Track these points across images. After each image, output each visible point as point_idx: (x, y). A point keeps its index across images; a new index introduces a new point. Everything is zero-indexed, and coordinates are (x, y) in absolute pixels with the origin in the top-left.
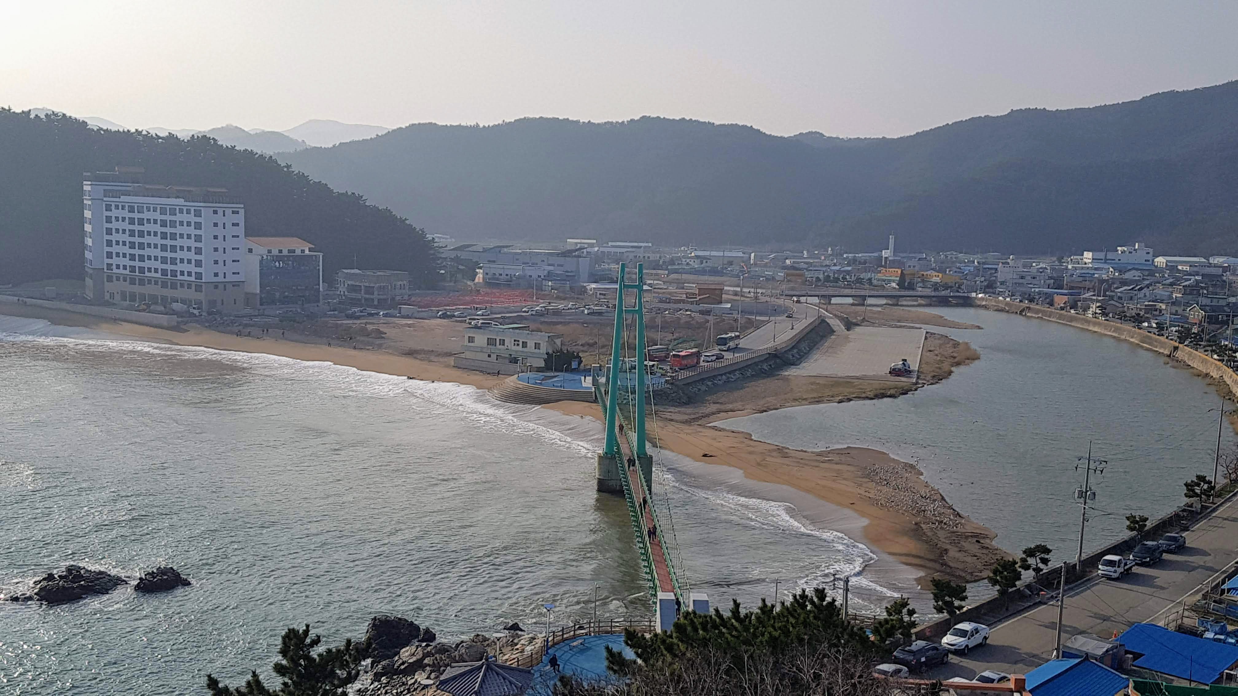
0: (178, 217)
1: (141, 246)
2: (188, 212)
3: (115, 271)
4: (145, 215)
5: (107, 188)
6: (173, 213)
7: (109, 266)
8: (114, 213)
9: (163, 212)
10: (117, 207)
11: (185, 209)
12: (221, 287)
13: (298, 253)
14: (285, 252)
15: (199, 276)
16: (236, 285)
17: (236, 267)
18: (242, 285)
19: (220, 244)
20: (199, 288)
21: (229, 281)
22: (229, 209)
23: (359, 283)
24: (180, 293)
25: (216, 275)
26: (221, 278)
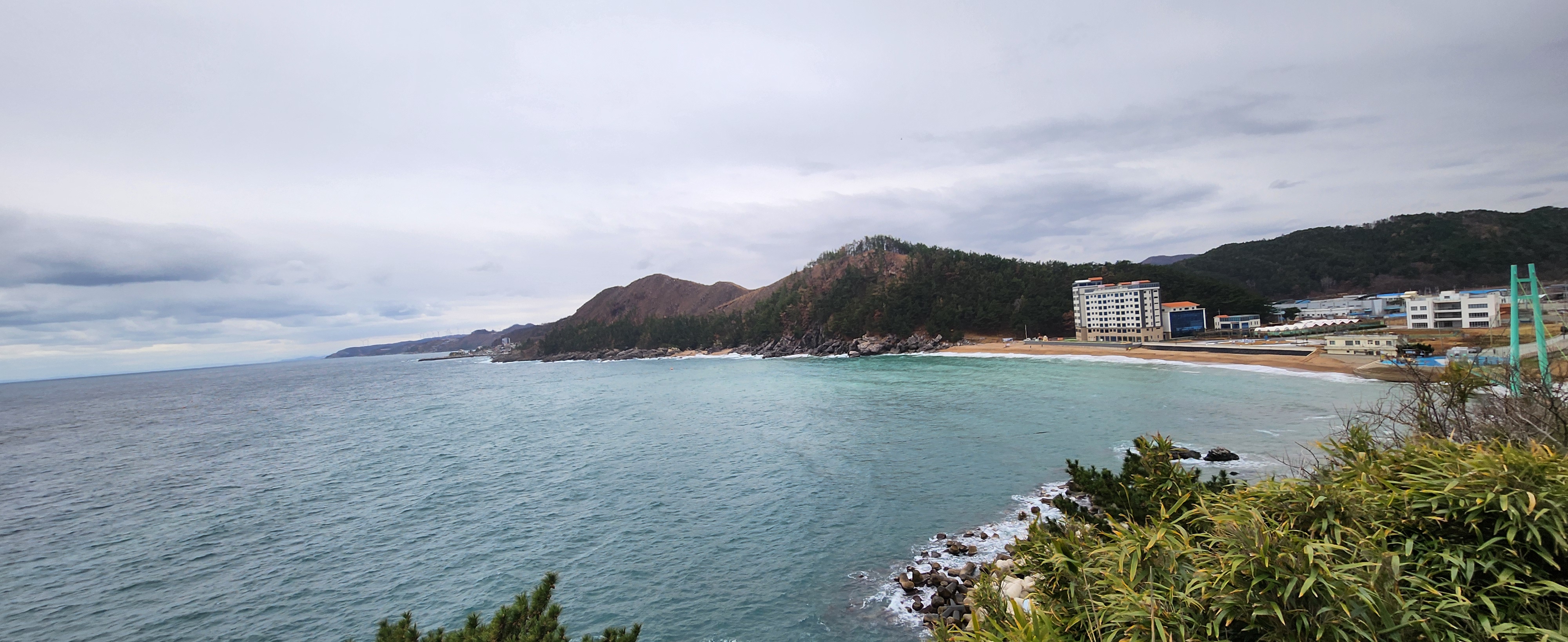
1: (1106, 314)
3: (1092, 327)
4: (1108, 298)
5: (1085, 289)
6: (1122, 295)
7: (1089, 325)
8: (1090, 300)
9: (1117, 295)
10: (1091, 297)
11: (1128, 292)
12: (1150, 329)
13: (1190, 309)
14: (1183, 310)
15: (1138, 325)
16: (1158, 328)
17: (1158, 319)
18: (1161, 328)
19: (1148, 308)
20: (1139, 331)
21: (1155, 326)
22: (1152, 290)
23: (1228, 323)
24: (1129, 334)
25: (1148, 324)
26: (1150, 325)
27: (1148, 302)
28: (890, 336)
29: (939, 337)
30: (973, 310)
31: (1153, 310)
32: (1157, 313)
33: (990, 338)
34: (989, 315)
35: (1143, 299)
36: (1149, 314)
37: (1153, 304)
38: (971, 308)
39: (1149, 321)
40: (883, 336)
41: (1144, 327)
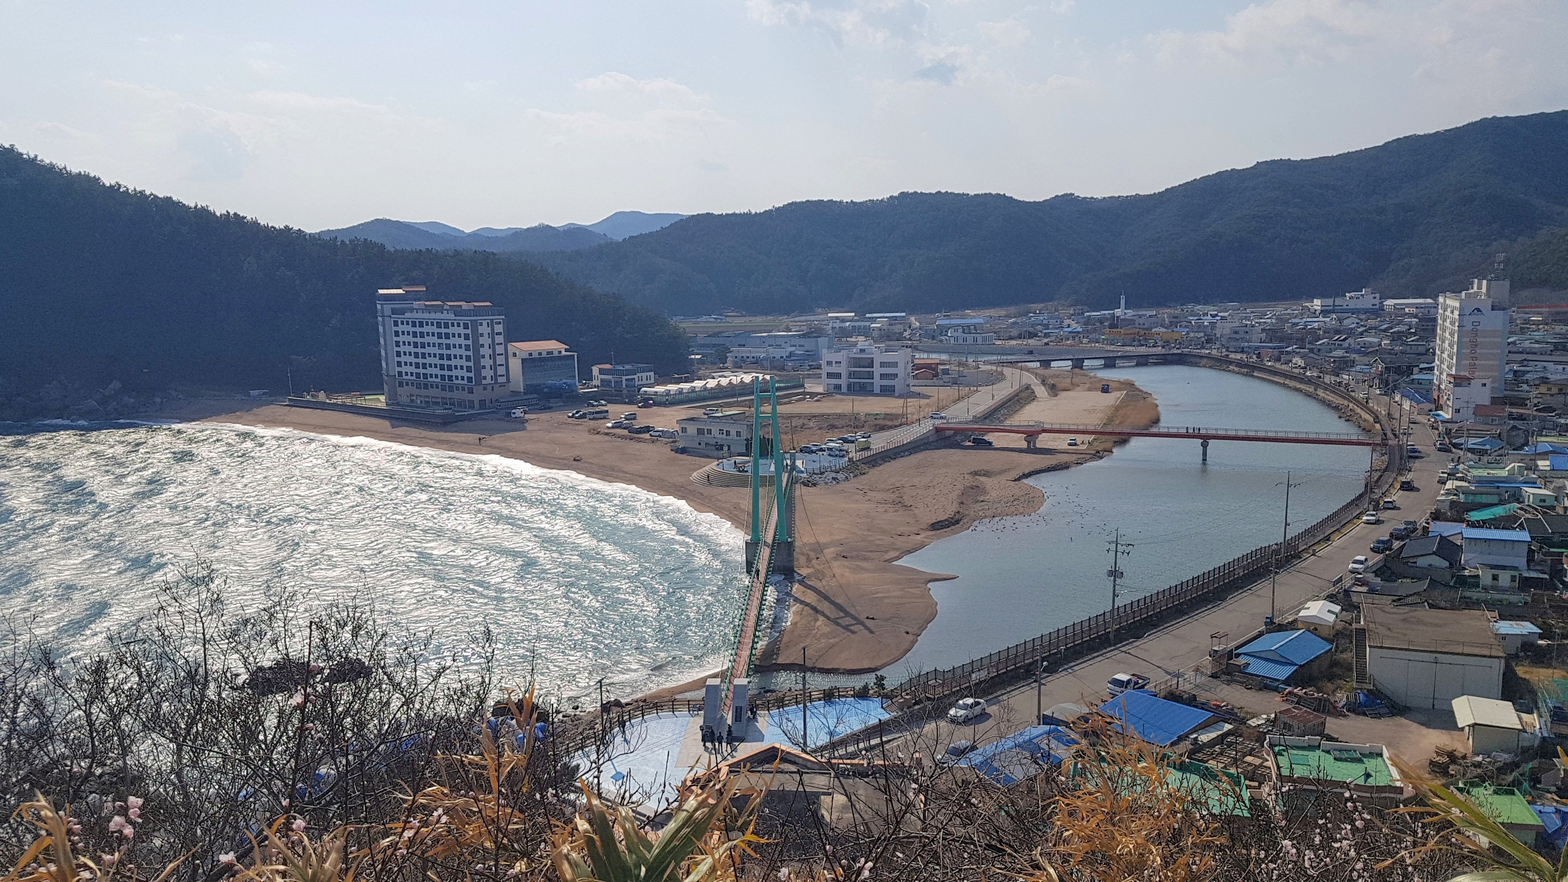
0: (451, 330)
1: (424, 356)
2: (459, 325)
3: (404, 377)
4: (426, 329)
5: (392, 306)
6: (446, 326)
7: (400, 373)
8: (401, 328)
9: (439, 325)
10: (402, 323)
11: (455, 322)
12: (490, 388)
13: (554, 353)
14: (543, 354)
15: (470, 380)
20: (470, 390)
21: (496, 382)
22: (492, 320)
23: (610, 377)
24: (457, 395)
25: (485, 378)
26: (488, 380)
27: (485, 341)
31: (494, 356)
32: (501, 360)
35: (477, 336)
36: (486, 362)
37: (493, 345)
39: (487, 373)
41: (479, 383)
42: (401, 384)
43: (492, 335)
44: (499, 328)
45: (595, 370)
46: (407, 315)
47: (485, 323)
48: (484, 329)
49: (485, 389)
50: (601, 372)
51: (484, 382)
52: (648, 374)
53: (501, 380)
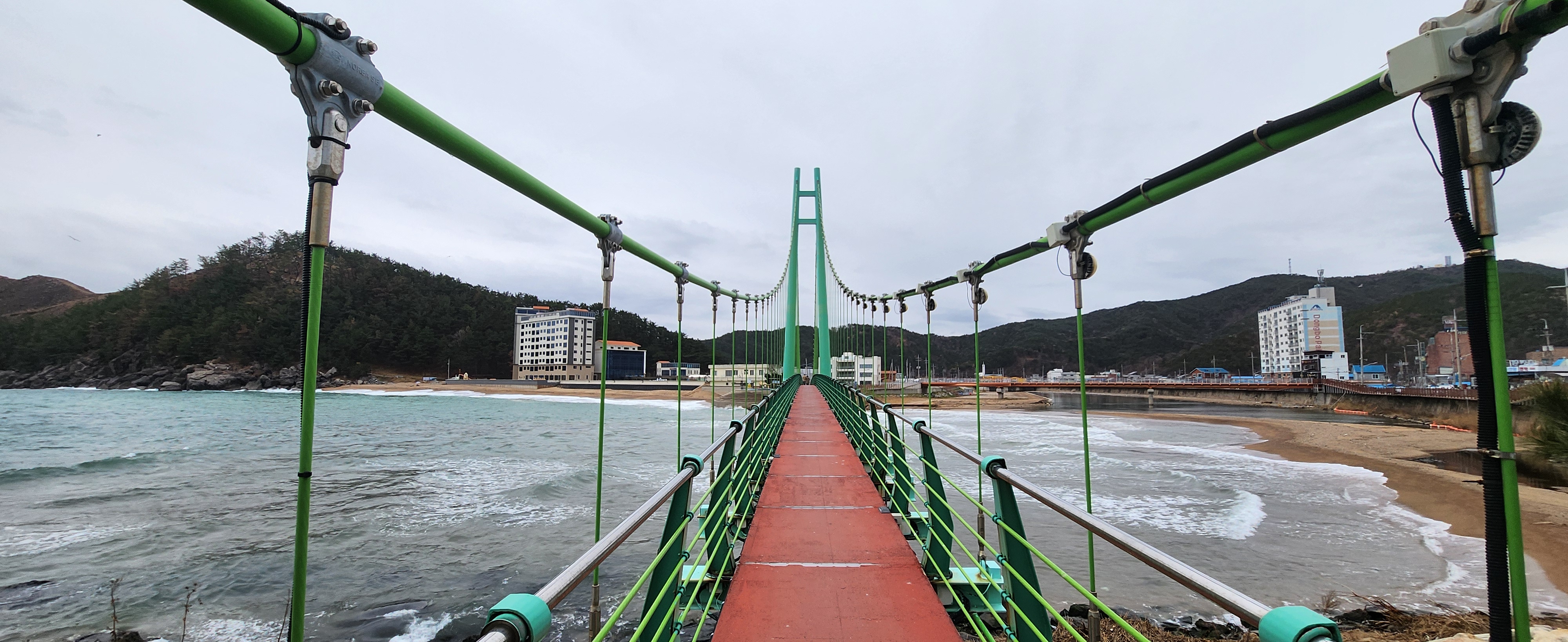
0: (556, 326)
1: (537, 347)
2: (561, 322)
3: (524, 364)
4: (541, 328)
5: (523, 316)
6: (554, 324)
7: (522, 362)
8: (525, 330)
9: (549, 324)
11: (560, 320)
12: (578, 367)
13: (631, 349)
14: (622, 349)
15: (564, 360)
16: (588, 366)
17: (589, 356)
18: (592, 367)
19: (578, 341)
20: (564, 368)
21: (584, 364)
22: (585, 320)
23: (668, 369)
24: (555, 372)
25: (575, 360)
26: (578, 362)
27: (579, 333)
28: (257, 365)
29: (333, 370)
30: (395, 338)
31: (584, 345)
32: (589, 348)
33: (409, 377)
34: (415, 346)
35: (572, 329)
36: (578, 348)
37: (584, 337)
38: (392, 335)
39: (578, 356)
40: (244, 364)
41: (570, 363)
42: (521, 370)
43: (585, 330)
44: (590, 326)
45: (659, 365)
46: (530, 320)
47: (580, 321)
48: (579, 325)
49: (575, 367)
50: (663, 366)
51: (574, 362)
52: (696, 369)
53: (588, 363)
